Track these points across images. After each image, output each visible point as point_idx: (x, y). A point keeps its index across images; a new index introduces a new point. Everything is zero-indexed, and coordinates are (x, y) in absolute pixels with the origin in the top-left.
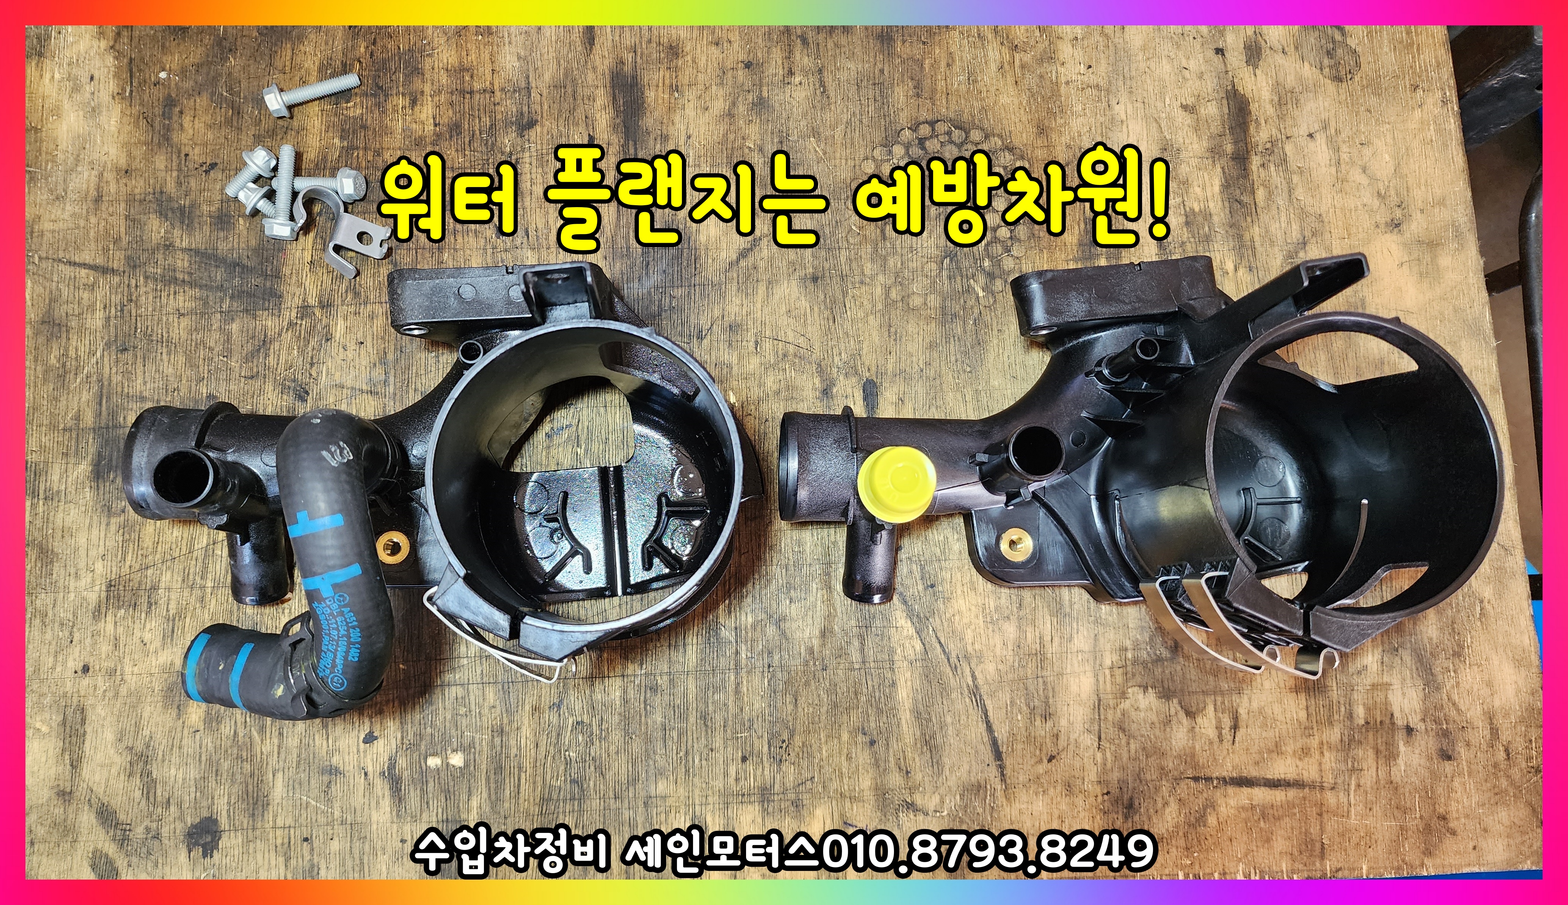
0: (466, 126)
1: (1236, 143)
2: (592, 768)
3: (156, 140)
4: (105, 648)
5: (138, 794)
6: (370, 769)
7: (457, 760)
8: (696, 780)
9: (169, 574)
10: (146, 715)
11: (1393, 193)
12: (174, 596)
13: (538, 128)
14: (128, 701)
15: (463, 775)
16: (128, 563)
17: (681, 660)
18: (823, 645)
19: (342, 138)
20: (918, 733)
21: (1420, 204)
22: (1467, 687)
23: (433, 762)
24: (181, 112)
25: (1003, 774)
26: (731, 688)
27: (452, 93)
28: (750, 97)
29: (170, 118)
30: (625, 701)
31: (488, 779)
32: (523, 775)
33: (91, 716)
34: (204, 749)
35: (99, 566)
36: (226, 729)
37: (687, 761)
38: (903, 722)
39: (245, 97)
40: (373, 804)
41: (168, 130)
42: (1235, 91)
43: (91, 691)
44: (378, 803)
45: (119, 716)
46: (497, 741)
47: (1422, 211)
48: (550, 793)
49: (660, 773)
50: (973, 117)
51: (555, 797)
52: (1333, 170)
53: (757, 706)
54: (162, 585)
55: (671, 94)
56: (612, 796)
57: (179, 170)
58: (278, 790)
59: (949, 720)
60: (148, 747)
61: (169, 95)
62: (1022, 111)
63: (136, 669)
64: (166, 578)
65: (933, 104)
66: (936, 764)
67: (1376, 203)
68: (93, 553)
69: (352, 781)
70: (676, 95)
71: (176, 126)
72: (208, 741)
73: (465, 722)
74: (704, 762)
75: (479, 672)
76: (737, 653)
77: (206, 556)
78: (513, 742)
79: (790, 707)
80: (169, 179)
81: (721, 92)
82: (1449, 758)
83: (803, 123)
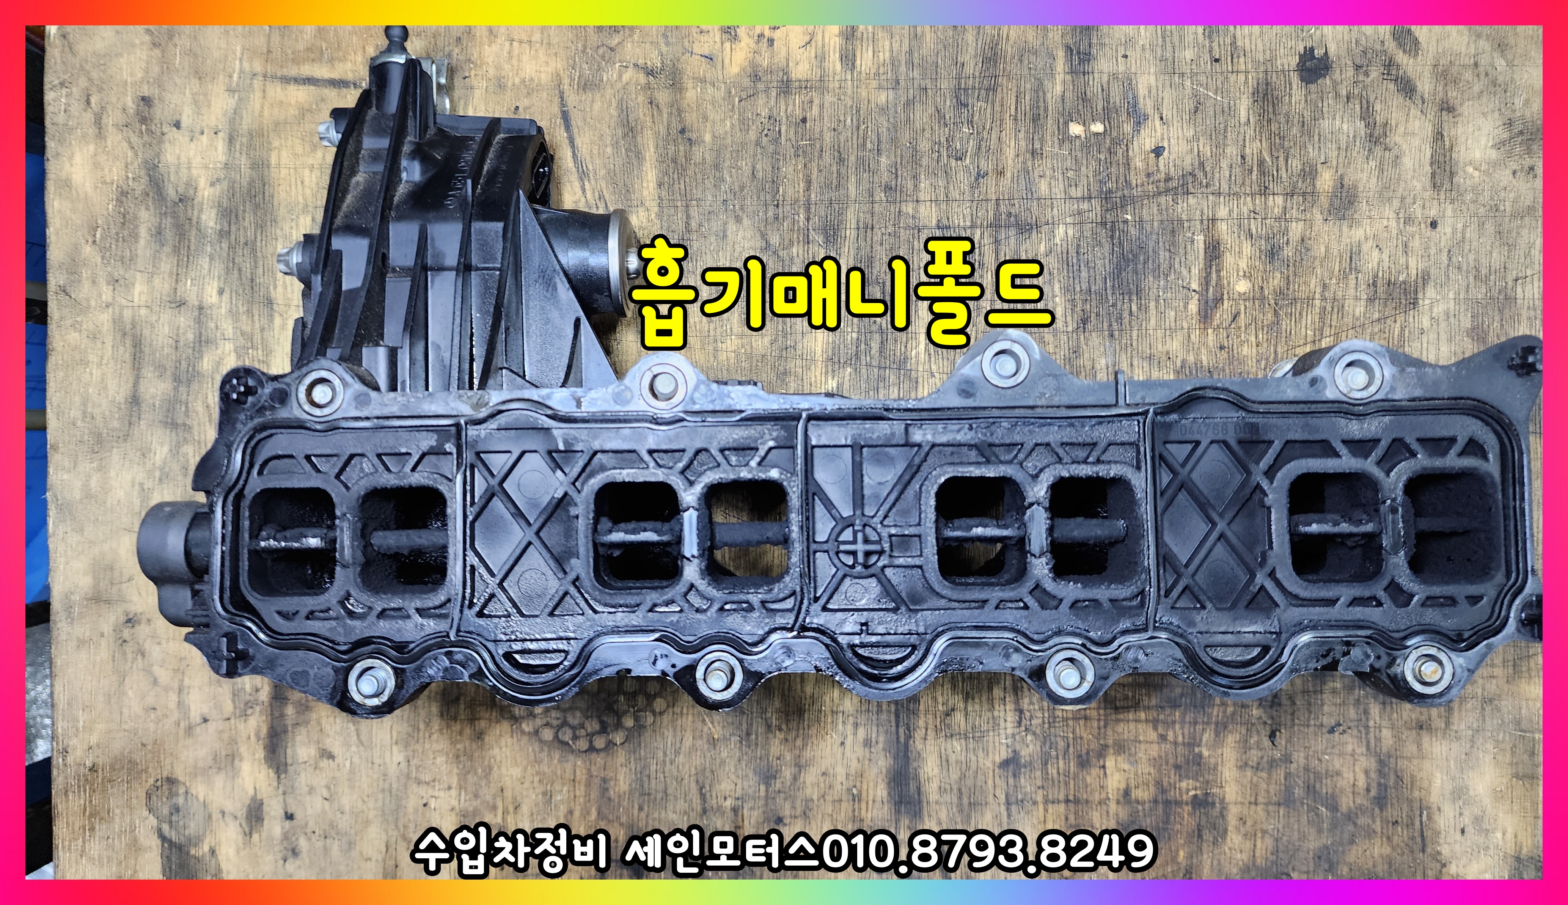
0: (1072, 764)
1: (282, 716)
2: (947, 117)
3: (1392, 760)
4: (1416, 243)
5: (1378, 107)
6: (1158, 122)
7: (1076, 129)
8: (850, 103)
9: (1357, 314)
10: (1374, 180)
11: (130, 656)
12: (1351, 292)
13: (998, 760)
14: (1391, 194)
15: (1070, 114)
16: (1398, 325)
17: (861, 215)
18: (725, 224)
19: (1200, 756)
20: (639, 139)
21: (103, 642)
22: (118, 163)
23: (1098, 128)
24: (1368, 790)
25: (562, 98)
26: (815, 186)
27: (1087, 802)
28: (778, 785)
29: (1379, 784)
30: (915, 177)
31: (1046, 109)
32: (1013, 113)
33: (1427, 181)
34: (1316, 146)
35: (1426, 322)
36: (1296, 164)
37: (858, 120)
38: (652, 150)
39: (1303, 804)
40: (1154, 91)
41: (1380, 772)
42: (278, 772)
43: (1427, 204)
44: (1150, 92)
45: (1399, 179)
46: (1037, 146)
47: (102, 635)
48: (988, 95)
49: (883, 110)
50: (549, 755)
51: (983, 92)
52: (187, 682)
53: (791, 169)
54: (1363, 303)
55: (860, 792)
56: (929, 91)
57: (1367, 727)
58: (1244, 107)
59: (609, 150)
60: (1370, 150)
61: (1381, 810)
62: (498, 758)
63: (1385, 223)
64: (1360, 310)
65: (589, 770)
66: (624, 110)
67: (147, 646)
68: (1433, 336)
69: (1175, 113)
70: (855, 791)
71: (1373, 775)
72: (1312, 153)
73: (1068, 163)
74: (842, 118)
75: (1055, 210)
76: (808, 219)
77: (1321, 330)
78: (1023, 143)
79: (759, 166)
80: (1378, 719)
81: (808, 791)
82: (143, 99)
83: (724, 754)
